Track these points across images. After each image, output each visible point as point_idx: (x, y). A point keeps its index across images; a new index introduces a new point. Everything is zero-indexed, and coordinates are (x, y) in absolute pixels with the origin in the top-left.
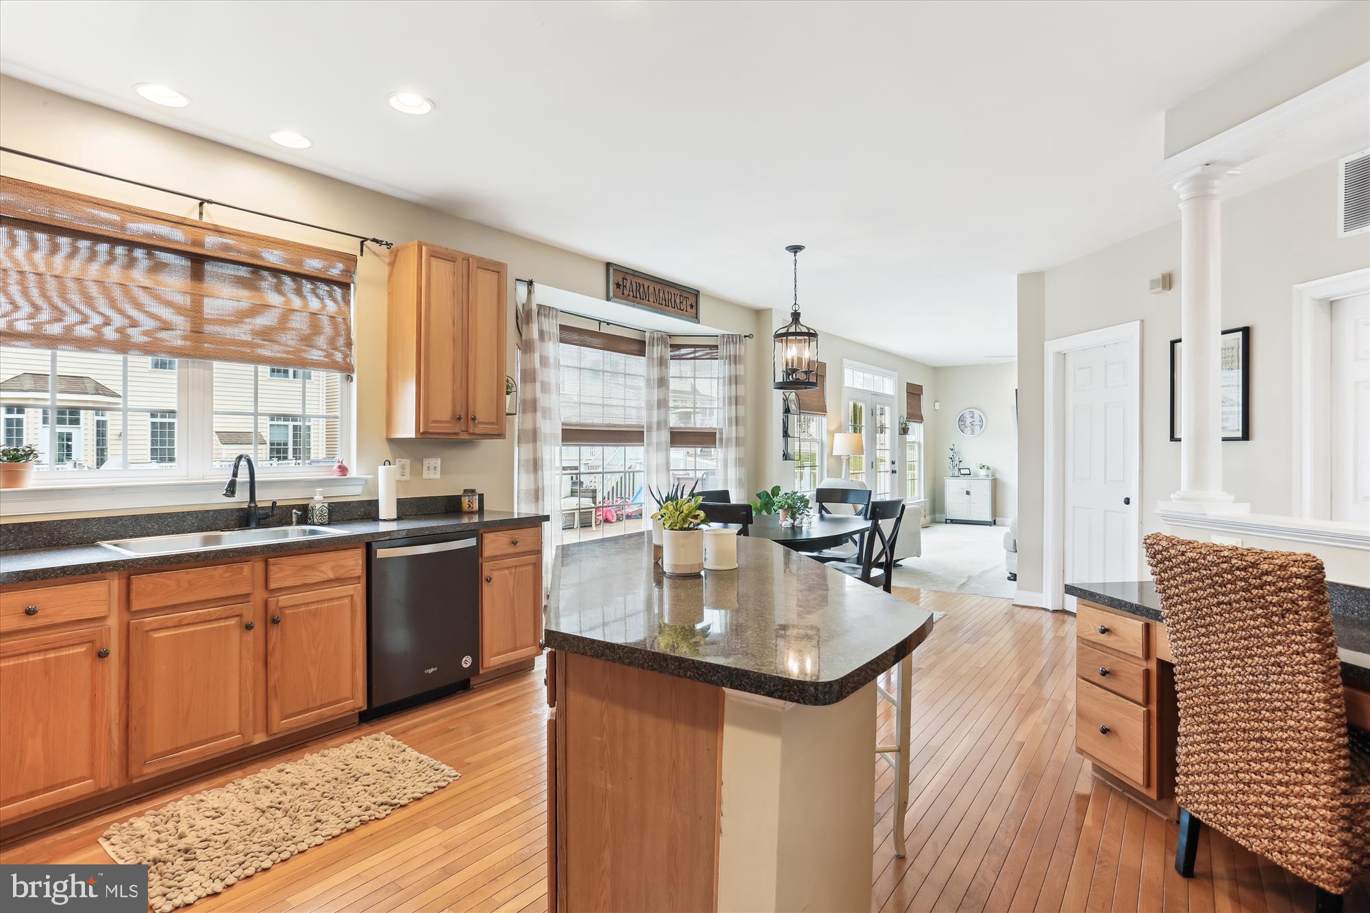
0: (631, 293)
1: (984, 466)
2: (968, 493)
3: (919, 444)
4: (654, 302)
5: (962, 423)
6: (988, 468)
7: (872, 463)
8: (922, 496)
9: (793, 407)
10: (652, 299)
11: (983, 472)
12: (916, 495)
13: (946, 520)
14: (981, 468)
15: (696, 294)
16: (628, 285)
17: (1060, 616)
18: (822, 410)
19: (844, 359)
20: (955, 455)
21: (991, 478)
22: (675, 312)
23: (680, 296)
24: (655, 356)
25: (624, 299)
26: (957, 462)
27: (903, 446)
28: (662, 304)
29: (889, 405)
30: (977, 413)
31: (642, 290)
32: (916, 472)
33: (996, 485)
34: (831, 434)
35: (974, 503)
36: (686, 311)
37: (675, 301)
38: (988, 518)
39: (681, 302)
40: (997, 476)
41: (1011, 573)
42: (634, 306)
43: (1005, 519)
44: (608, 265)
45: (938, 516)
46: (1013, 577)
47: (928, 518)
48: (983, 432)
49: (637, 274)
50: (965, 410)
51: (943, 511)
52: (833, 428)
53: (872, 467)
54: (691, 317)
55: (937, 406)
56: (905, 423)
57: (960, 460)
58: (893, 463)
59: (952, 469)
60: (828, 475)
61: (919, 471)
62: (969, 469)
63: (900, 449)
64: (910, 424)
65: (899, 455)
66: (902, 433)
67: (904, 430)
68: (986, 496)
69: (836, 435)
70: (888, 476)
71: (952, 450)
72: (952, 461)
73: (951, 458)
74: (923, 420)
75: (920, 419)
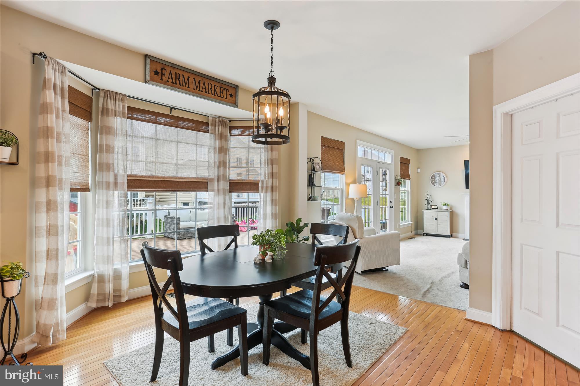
0: (170, 80)
1: (445, 204)
2: (436, 219)
3: (408, 191)
4: (194, 89)
5: (433, 180)
6: (448, 205)
7: (377, 202)
8: (410, 220)
9: (317, 167)
10: (191, 86)
11: (445, 207)
12: (406, 219)
13: (423, 234)
14: (444, 205)
15: (236, 87)
16: (167, 74)
17: (507, 335)
18: (342, 170)
19: (357, 140)
20: (429, 198)
21: (449, 211)
22: (215, 98)
23: (220, 87)
24: (217, 132)
25: (162, 84)
26: (430, 202)
27: (397, 192)
28: (202, 91)
29: (388, 169)
30: (442, 174)
31: (181, 78)
32: (406, 207)
33: (453, 215)
34: (348, 185)
35: (440, 225)
36: (226, 98)
37: (215, 90)
38: (448, 233)
39: (220, 92)
40: (453, 210)
41: (462, 283)
42: (173, 90)
43: (458, 234)
44: (146, 56)
45: (419, 232)
46: (465, 286)
47: (413, 232)
48: (445, 184)
49: (175, 66)
50: (435, 172)
51: (422, 228)
52: (349, 181)
53: (377, 205)
54: (231, 103)
55: (419, 171)
56: (399, 180)
57: (432, 201)
58: (391, 202)
59: (427, 205)
60: (345, 210)
61: (408, 207)
62: (437, 205)
63: (395, 194)
64: (402, 180)
65: (395, 198)
66: (397, 185)
67: (398, 184)
68: (446, 221)
69: (351, 185)
70: (388, 210)
71: (427, 195)
72: (427, 201)
73: (427, 200)
74: (410, 178)
75: (408, 178)
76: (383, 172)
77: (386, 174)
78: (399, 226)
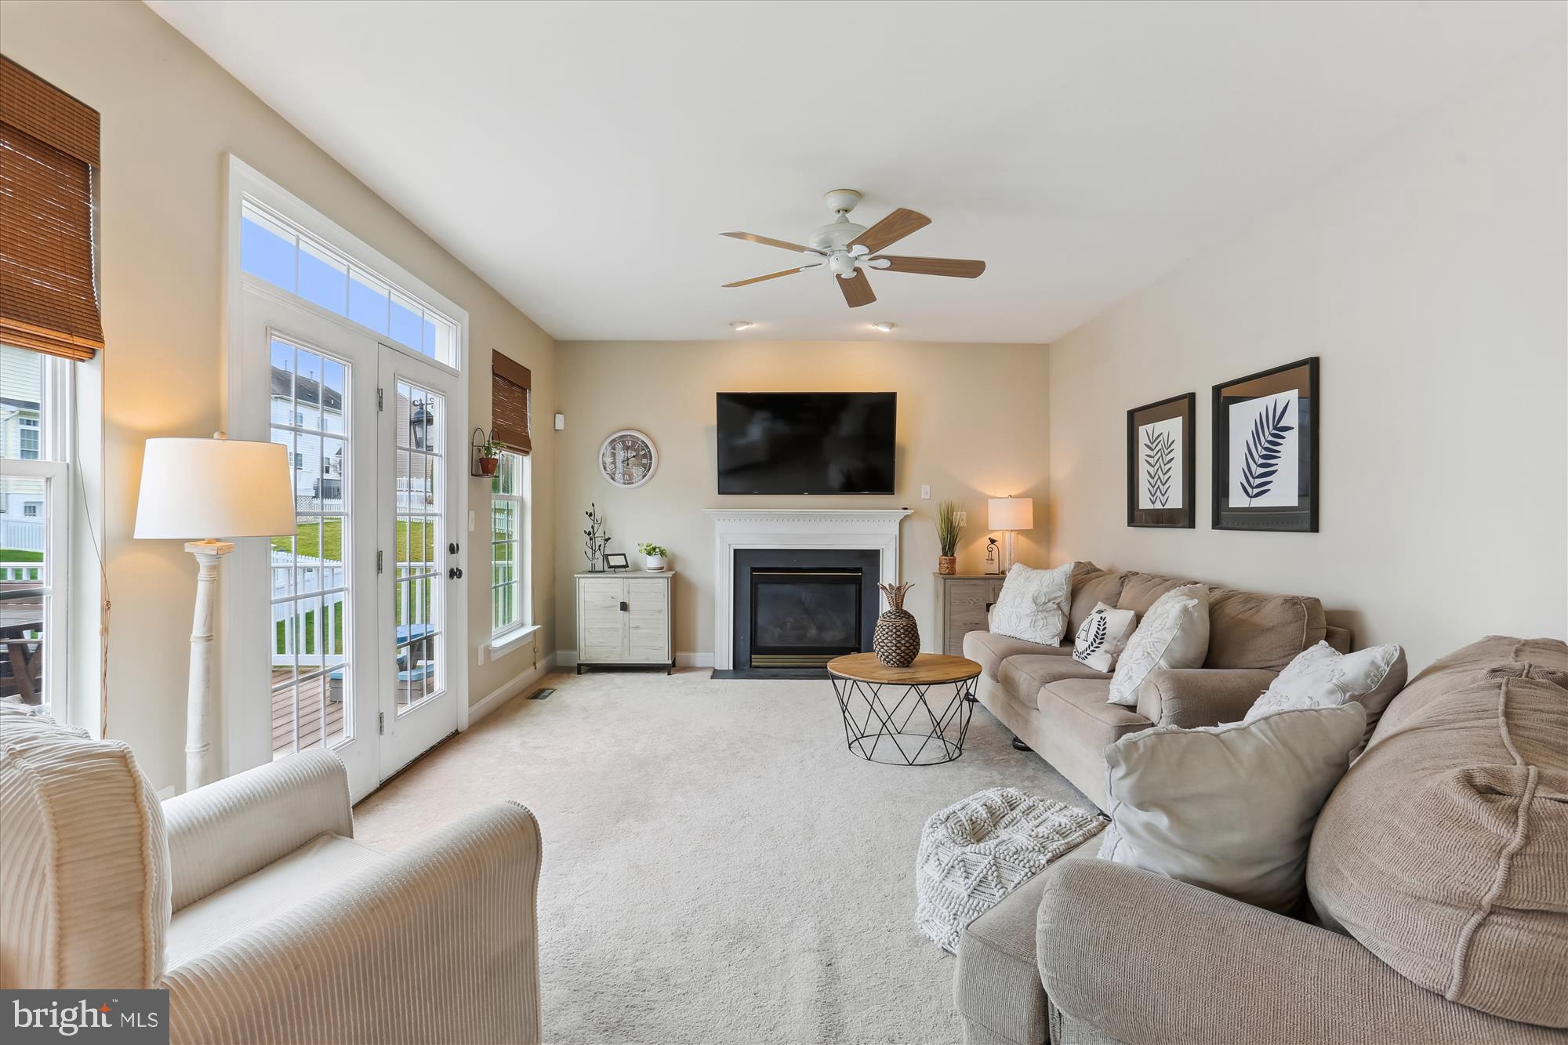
1: (654, 549)
2: (624, 607)
3: (522, 502)
5: (610, 460)
6: (662, 553)
8: (528, 617)
11: (653, 562)
12: (515, 617)
13: (579, 666)
14: (649, 554)
18: (77, 328)
20: (596, 526)
21: (668, 573)
26: (600, 542)
29: (440, 395)
30: (638, 438)
32: (514, 564)
33: (678, 587)
34: (130, 439)
35: (637, 628)
38: (664, 658)
40: (681, 568)
43: (692, 654)
45: (563, 660)
47: (543, 666)
48: (654, 476)
50: (617, 431)
51: (571, 643)
52: (154, 418)
55: (562, 423)
56: (488, 449)
57: (607, 540)
58: (453, 549)
59: (590, 556)
60: (105, 631)
61: (522, 565)
62: (624, 555)
63: (472, 513)
64: (500, 454)
65: (472, 528)
66: (481, 472)
67: (484, 466)
68: (660, 612)
69: (151, 444)
70: (438, 585)
71: (591, 515)
72: (591, 539)
73: (589, 534)
74: (531, 449)
75: (523, 445)
76: (417, 409)
77: (430, 421)
78: (488, 651)
